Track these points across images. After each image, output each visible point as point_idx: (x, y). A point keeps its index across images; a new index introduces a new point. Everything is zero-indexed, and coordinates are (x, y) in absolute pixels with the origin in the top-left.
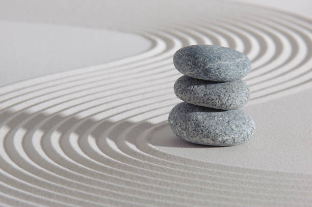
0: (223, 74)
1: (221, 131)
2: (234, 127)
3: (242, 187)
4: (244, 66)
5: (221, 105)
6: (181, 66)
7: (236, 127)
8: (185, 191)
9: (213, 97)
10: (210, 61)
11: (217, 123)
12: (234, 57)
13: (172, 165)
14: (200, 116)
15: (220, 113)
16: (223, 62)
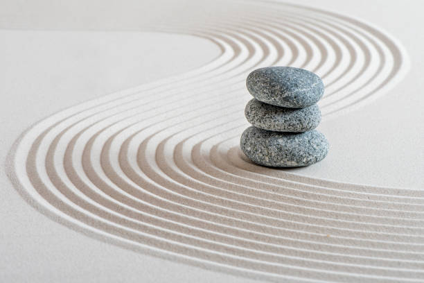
0: (300, 102)
1: (305, 152)
5: (302, 128)
10: (287, 89)
11: (299, 145)
12: (309, 82)
14: (281, 141)
16: (300, 90)
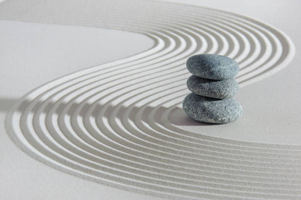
0: (222, 76)
1: (221, 114)
2: (229, 111)
3: (241, 157)
4: (236, 69)
5: (221, 96)
6: (192, 69)
7: (231, 111)
8: (203, 160)
9: (215, 90)
10: (213, 66)
11: (218, 109)
12: (228, 63)
13: (190, 139)
14: (206, 104)
15: (219, 101)
16: (222, 67)
